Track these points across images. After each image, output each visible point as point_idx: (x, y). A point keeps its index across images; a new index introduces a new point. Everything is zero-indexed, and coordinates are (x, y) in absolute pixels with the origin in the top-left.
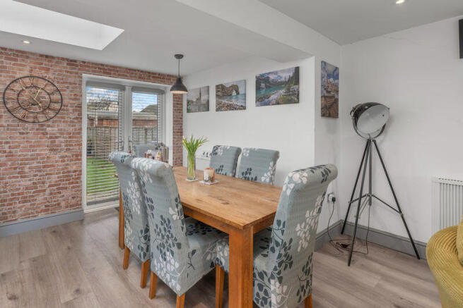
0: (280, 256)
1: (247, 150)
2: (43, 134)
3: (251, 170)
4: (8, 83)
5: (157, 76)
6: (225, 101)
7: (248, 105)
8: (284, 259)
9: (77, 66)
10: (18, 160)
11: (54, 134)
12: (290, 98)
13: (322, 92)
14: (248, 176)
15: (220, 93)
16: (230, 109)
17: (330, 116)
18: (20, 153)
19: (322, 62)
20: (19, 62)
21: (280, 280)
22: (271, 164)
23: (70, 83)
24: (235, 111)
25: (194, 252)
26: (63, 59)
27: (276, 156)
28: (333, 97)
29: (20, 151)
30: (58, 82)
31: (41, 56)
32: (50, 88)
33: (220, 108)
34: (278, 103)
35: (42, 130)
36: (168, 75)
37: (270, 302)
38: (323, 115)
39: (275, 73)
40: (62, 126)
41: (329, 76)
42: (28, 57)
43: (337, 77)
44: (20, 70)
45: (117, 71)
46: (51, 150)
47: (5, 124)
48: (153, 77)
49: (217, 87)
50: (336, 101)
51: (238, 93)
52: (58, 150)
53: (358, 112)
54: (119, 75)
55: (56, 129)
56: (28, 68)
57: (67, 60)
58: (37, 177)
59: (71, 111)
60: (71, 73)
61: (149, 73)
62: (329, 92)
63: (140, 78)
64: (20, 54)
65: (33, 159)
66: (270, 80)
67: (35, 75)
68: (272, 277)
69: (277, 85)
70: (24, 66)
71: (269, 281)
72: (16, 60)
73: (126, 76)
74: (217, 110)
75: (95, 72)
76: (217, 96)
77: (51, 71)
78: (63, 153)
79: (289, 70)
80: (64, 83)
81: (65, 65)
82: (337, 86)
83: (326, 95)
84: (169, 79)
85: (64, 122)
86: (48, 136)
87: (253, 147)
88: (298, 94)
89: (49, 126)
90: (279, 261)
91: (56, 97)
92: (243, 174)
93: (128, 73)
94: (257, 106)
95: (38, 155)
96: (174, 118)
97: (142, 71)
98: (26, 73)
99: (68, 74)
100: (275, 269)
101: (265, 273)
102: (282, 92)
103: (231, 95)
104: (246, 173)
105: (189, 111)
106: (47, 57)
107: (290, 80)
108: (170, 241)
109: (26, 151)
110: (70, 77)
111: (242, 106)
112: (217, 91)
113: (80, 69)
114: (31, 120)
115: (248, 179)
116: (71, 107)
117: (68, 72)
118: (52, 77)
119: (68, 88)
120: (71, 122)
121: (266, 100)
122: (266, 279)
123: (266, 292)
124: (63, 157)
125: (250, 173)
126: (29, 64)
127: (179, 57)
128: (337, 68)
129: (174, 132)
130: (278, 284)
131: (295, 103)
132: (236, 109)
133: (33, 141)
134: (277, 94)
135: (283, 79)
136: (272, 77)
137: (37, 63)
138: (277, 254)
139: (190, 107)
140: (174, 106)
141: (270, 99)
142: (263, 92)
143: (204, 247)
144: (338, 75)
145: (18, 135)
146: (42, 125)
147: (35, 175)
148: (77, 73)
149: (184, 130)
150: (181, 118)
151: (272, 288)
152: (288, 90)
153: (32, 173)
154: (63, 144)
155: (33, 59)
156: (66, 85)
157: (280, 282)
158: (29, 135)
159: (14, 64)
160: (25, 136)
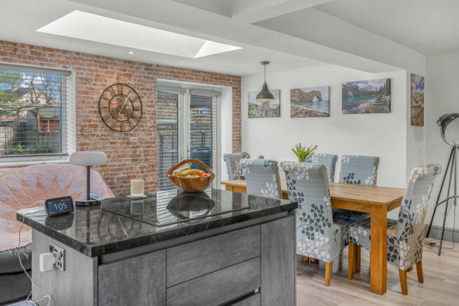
0: (407, 224)
1: (347, 157)
2: (127, 143)
3: (353, 174)
4: (101, 92)
5: (218, 76)
6: (303, 107)
7: (332, 112)
8: (409, 226)
9: (152, 70)
10: (108, 170)
11: (135, 143)
12: (381, 108)
13: (412, 102)
14: (350, 180)
15: (295, 98)
16: (310, 116)
17: (417, 125)
18: (110, 164)
19: (412, 74)
20: (109, 70)
21: (406, 240)
22: (374, 168)
23: (148, 89)
24: (316, 118)
25: (337, 231)
26: (142, 64)
27: (376, 162)
28: (420, 106)
29: (111, 161)
30: (138, 89)
31: (125, 62)
32: (132, 95)
33: (295, 114)
34: (367, 112)
35: (126, 139)
36: (228, 75)
37: (399, 257)
38: (412, 124)
39: (366, 82)
40: (141, 134)
41: (417, 87)
42: (115, 64)
43: (422, 87)
44: (110, 78)
45: (185, 74)
46: (133, 160)
47: (100, 134)
48: (215, 78)
49: (293, 91)
50: (422, 110)
51: (320, 99)
52: (138, 160)
53: (444, 122)
54: (187, 78)
55: (137, 138)
56: (115, 76)
57: (145, 64)
58: (123, 189)
59: (148, 119)
60: (148, 78)
61: (211, 74)
62: (417, 102)
63: (204, 80)
64: (110, 61)
65: (120, 170)
66: (359, 89)
67: (121, 82)
68: (401, 239)
69: (367, 94)
70: (112, 73)
71: (398, 242)
72: (107, 68)
73: (192, 79)
74: (293, 116)
75: (166, 75)
76: (292, 101)
77: (133, 78)
78: (143, 164)
79: (380, 81)
80: (143, 89)
81: (143, 70)
82: (422, 95)
83: (415, 105)
84: (229, 80)
85: (143, 130)
86: (131, 145)
87: (353, 154)
88: (390, 105)
89: (131, 135)
90: (406, 227)
91: (137, 104)
92: (345, 179)
93: (193, 75)
94: (345, 114)
95: (124, 165)
96: (233, 124)
97: (205, 73)
98: (114, 81)
99: (146, 80)
100: (403, 233)
101: (395, 238)
102: (373, 101)
103: (311, 101)
104: (348, 178)
105: (250, 116)
106: (129, 62)
107: (381, 90)
108: (321, 223)
109: (115, 161)
110: (147, 82)
111: (325, 113)
112: (292, 96)
113: (155, 74)
114: (119, 129)
115: (351, 183)
116: (148, 114)
117: (145, 77)
118: (133, 83)
119: (145, 94)
120: (149, 130)
121: (355, 108)
122: (396, 242)
123: (396, 251)
124: (142, 168)
125: (352, 178)
126: (116, 70)
127: (266, 63)
128: (423, 78)
129: (233, 140)
130: (405, 244)
131: (387, 112)
132: (317, 116)
133: (120, 150)
134: (367, 103)
135: (374, 90)
136: (361, 86)
137: (121, 70)
138: (404, 223)
139: (253, 112)
140: (233, 111)
141: (360, 107)
142: (351, 100)
143: (342, 229)
144: (423, 85)
145: (109, 145)
146: (127, 135)
147: (122, 186)
148: (152, 78)
149: (242, 138)
150: (240, 124)
151: (401, 247)
152: (379, 100)
153: (119, 184)
154: (142, 154)
155: (119, 65)
156: (145, 92)
157: (406, 242)
158: (118, 145)
159: (106, 72)
160: (114, 145)
